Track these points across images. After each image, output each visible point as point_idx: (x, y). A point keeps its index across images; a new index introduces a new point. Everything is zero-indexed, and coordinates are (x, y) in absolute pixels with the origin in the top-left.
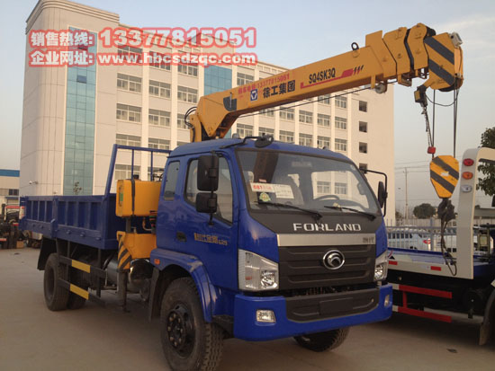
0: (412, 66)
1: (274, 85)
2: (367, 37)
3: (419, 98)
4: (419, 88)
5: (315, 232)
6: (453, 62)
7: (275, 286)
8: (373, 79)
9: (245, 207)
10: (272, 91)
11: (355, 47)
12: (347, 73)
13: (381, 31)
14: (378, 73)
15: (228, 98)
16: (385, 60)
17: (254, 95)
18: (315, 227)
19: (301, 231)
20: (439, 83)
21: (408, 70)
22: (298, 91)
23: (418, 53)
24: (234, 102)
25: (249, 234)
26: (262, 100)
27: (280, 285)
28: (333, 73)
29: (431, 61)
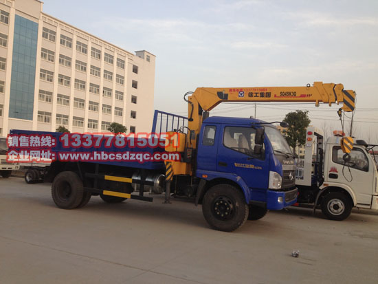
0: (336, 100)
2: (315, 83)
3: (340, 113)
6: (354, 102)
8: (317, 101)
10: (254, 95)
11: (308, 85)
12: (303, 96)
13: (322, 82)
14: (319, 99)
15: (222, 92)
16: (323, 95)
17: (241, 94)
20: (347, 108)
21: (334, 101)
22: (272, 97)
23: (339, 94)
24: (227, 95)
26: (247, 98)
28: (294, 94)
29: (344, 100)
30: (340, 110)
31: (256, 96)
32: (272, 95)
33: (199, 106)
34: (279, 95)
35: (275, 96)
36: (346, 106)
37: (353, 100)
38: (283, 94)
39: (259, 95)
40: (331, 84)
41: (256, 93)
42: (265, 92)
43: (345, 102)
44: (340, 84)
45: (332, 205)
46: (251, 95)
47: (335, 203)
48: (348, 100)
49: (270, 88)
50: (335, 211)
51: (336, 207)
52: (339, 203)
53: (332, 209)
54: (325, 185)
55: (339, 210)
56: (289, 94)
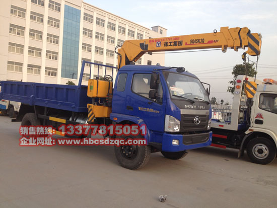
0: (241, 44)
1: (171, 41)
2: (221, 28)
3: (243, 57)
4: (244, 54)
5: (192, 109)
6: (259, 45)
7: (178, 130)
8: (223, 47)
9: (169, 97)
10: (169, 44)
11: (215, 31)
12: (210, 42)
13: (228, 27)
14: (225, 44)
15: (143, 44)
16: (229, 39)
17: (158, 44)
18: (192, 107)
19: (188, 108)
20: (252, 52)
21: (239, 45)
22: (184, 46)
23: (244, 39)
24: (147, 46)
25: (170, 108)
26: (163, 47)
27: (180, 130)
28: (203, 41)
30: (245, 54)
31: (170, 45)
32: (184, 43)
33: (126, 57)
34: (189, 42)
35: (186, 44)
36: (251, 50)
37: (258, 43)
38: (193, 42)
39: (172, 44)
40: (237, 28)
41: (171, 43)
42: (178, 41)
43: (249, 45)
44: (245, 28)
45: (256, 149)
46: (166, 44)
47: (260, 147)
48: (253, 43)
49: (182, 37)
50: (260, 155)
51: (260, 151)
52: (264, 147)
53: (257, 153)
54: (250, 130)
55: (263, 154)
56: (198, 41)
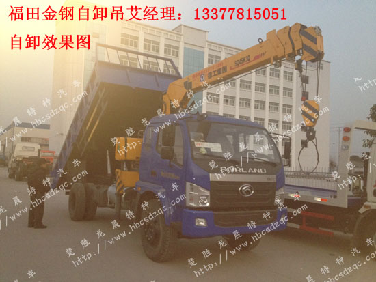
4: (297, 61)
6: (316, 43)
7: (208, 204)
8: (272, 60)
12: (257, 57)
14: (274, 55)
16: (278, 47)
20: (309, 57)
21: (291, 51)
23: (296, 40)
29: (303, 44)
36: (306, 54)
40: (285, 28)
43: (304, 47)
48: (308, 43)
